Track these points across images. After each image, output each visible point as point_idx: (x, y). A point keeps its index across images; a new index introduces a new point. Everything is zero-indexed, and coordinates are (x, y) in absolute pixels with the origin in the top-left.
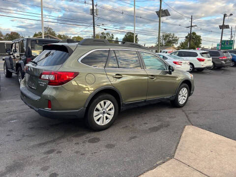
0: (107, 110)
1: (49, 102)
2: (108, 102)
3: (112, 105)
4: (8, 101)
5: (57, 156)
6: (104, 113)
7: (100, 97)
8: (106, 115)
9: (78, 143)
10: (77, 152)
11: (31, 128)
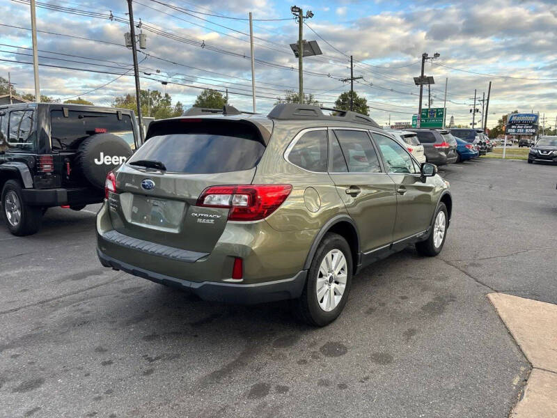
0: (336, 273)
1: (237, 263)
2: (338, 254)
3: (343, 262)
4: (13, 273)
5: (285, 398)
6: (331, 281)
7: (327, 242)
8: (333, 285)
9: (305, 362)
10: (324, 383)
11: (149, 338)
